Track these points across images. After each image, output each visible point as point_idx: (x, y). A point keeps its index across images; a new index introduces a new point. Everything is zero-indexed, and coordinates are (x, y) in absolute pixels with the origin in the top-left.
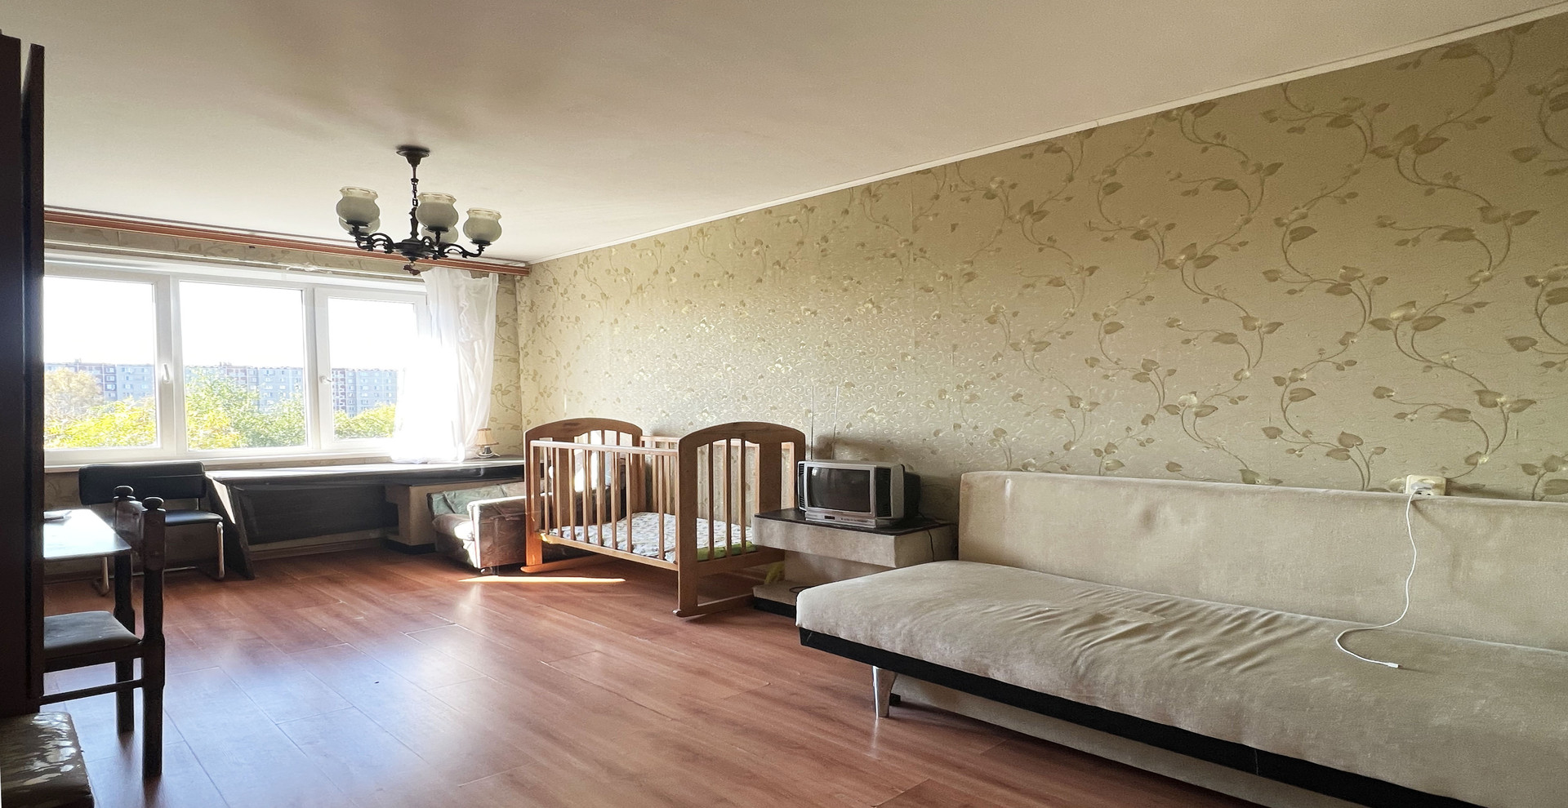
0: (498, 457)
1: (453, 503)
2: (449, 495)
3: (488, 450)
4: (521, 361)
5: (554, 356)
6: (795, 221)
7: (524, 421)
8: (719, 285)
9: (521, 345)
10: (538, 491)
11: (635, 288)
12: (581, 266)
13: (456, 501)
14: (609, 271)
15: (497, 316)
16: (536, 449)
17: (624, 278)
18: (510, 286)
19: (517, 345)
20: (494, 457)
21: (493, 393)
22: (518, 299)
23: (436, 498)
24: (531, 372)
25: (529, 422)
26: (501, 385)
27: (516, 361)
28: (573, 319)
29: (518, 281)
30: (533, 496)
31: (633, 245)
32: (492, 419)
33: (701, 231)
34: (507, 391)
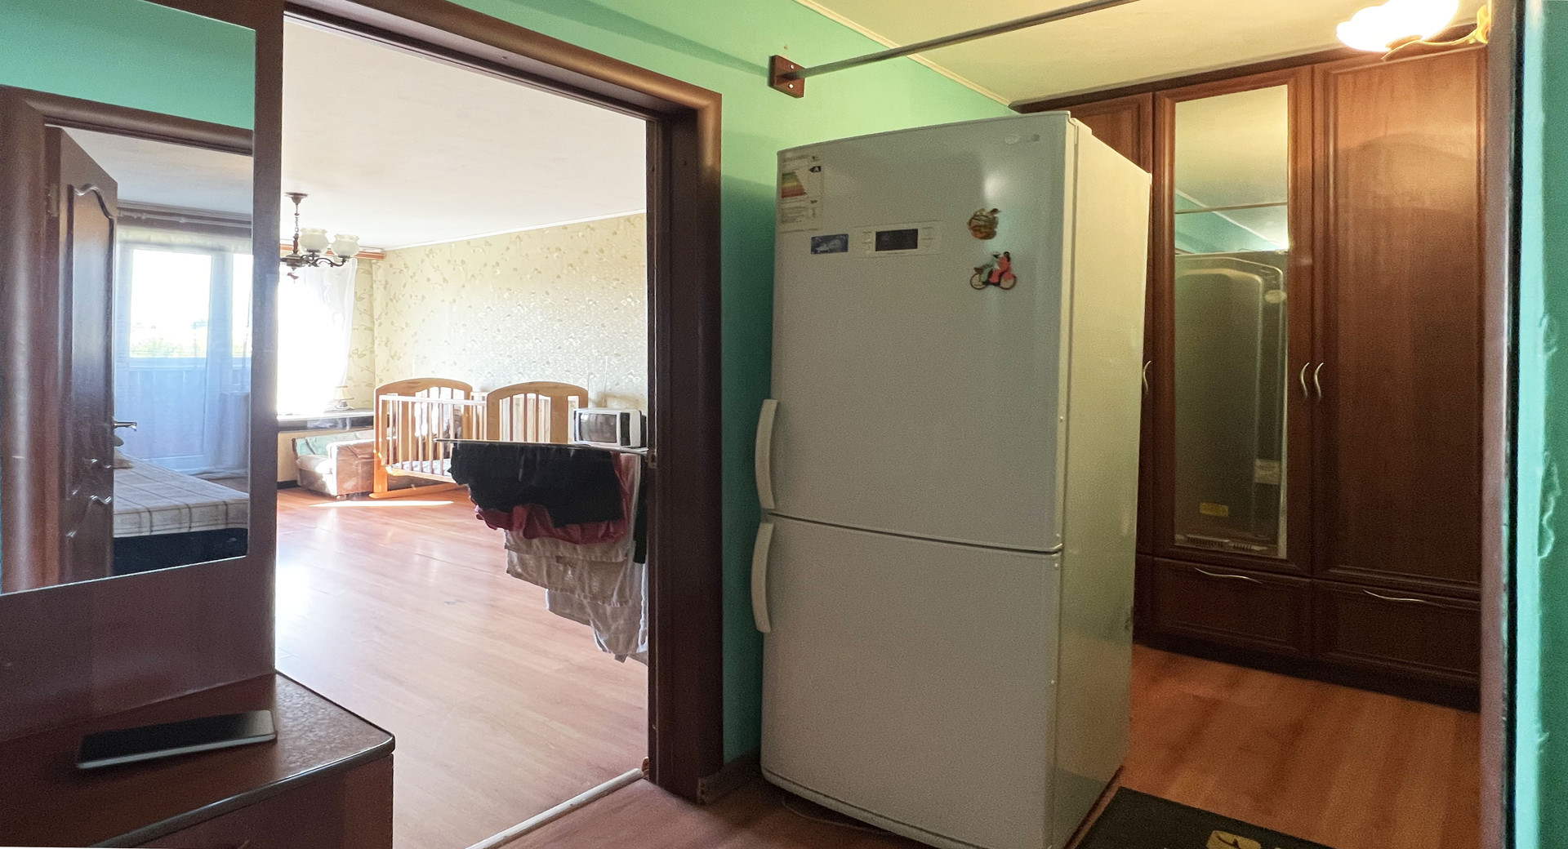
0: (352, 409)
1: (314, 446)
2: (311, 440)
3: (345, 405)
4: (375, 329)
5: (404, 326)
6: (583, 236)
7: (377, 380)
8: (531, 278)
9: (376, 315)
10: (384, 435)
11: (469, 277)
12: (428, 256)
13: (316, 444)
14: (449, 261)
15: (356, 293)
16: (384, 402)
17: (461, 268)
18: (367, 267)
19: (372, 316)
20: (350, 409)
21: (350, 356)
22: (374, 278)
23: (300, 442)
24: (384, 339)
25: (381, 381)
26: (357, 350)
27: (372, 330)
28: (420, 297)
29: (375, 263)
30: (380, 440)
31: (468, 243)
32: (349, 379)
33: (518, 237)
34: (364, 354)
